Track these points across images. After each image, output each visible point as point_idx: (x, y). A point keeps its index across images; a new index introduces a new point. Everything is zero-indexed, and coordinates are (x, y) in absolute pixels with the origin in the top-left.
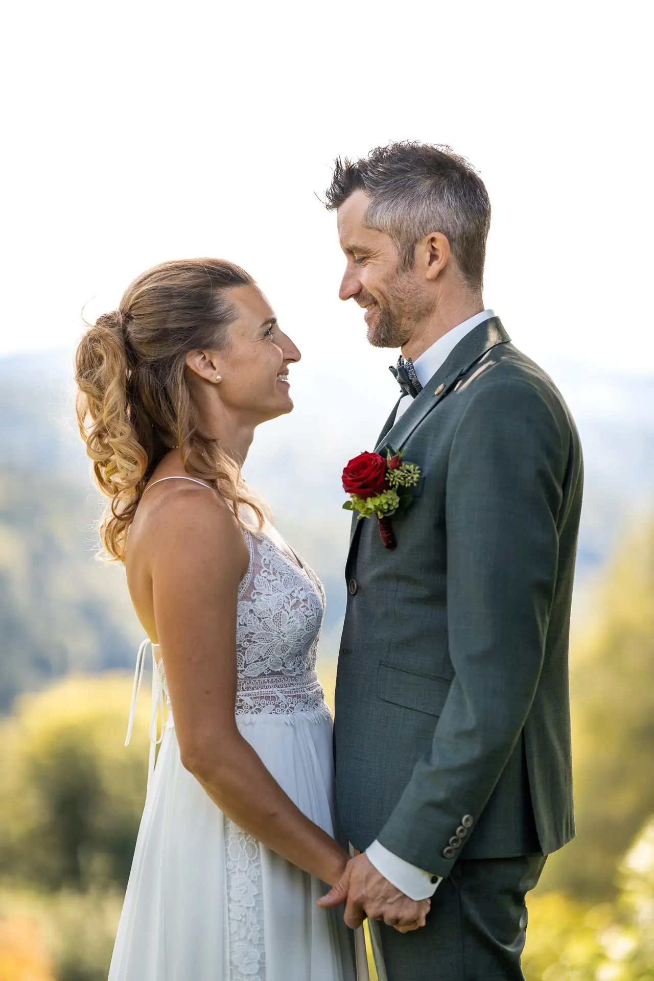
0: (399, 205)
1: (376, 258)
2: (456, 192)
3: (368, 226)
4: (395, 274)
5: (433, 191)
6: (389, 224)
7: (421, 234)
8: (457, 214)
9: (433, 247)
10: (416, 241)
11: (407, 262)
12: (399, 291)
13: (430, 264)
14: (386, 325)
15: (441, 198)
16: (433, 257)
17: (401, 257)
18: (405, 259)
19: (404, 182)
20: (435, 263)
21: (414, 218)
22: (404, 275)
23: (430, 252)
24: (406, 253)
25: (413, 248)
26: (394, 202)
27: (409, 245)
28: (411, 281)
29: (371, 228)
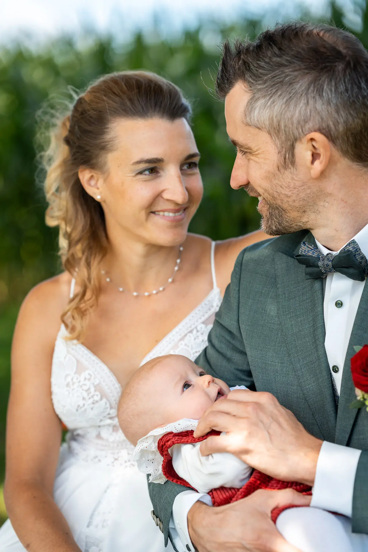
0: (275, 103)
1: (257, 156)
2: (336, 88)
3: (247, 123)
4: (277, 172)
5: (312, 88)
6: (267, 123)
7: (299, 134)
8: (337, 112)
9: (314, 146)
10: (296, 140)
11: (287, 160)
12: (284, 188)
13: (313, 162)
14: (276, 218)
15: (321, 96)
16: (315, 156)
17: (281, 156)
18: (285, 159)
19: (282, 77)
20: (317, 163)
21: (292, 117)
22: (287, 173)
23: (311, 150)
24: (286, 152)
25: (292, 147)
26: (271, 100)
27: (289, 143)
28: (296, 178)
29: (250, 126)
